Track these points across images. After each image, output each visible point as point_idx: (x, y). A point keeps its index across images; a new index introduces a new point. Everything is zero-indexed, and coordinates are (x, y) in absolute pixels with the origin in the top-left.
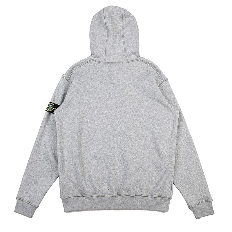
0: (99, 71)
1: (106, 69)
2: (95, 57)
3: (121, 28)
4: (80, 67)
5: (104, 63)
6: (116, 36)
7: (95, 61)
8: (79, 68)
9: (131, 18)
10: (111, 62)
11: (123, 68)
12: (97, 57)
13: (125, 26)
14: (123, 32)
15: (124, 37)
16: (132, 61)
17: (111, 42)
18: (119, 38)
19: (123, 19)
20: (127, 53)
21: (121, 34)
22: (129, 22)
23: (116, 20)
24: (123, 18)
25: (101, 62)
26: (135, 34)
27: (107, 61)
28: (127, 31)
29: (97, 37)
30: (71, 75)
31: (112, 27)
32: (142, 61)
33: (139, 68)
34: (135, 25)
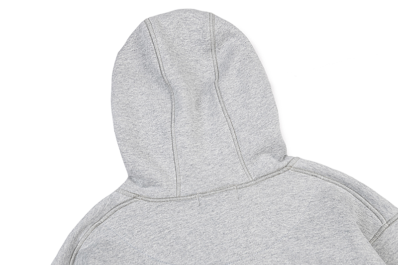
0: (167, 231)
1: (185, 218)
2: (144, 186)
3: (209, 75)
4: (97, 226)
5: (178, 198)
6: (198, 103)
7: (148, 199)
8: (96, 230)
9: (233, 40)
10: (200, 191)
11: (243, 204)
12: (150, 183)
13: (220, 69)
14: (218, 89)
15: (227, 103)
16: (267, 176)
17: (187, 128)
18: (209, 107)
19: (213, 51)
20: (243, 153)
21: (212, 95)
22: (231, 54)
23: (192, 60)
24: (213, 48)
25: (168, 199)
26: (255, 86)
27: (185, 190)
28: (230, 83)
29: (141, 115)
30: (74, 260)
31: (184, 84)
32: (299, 170)
33: (293, 196)
34: (251, 58)
